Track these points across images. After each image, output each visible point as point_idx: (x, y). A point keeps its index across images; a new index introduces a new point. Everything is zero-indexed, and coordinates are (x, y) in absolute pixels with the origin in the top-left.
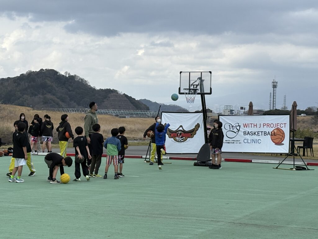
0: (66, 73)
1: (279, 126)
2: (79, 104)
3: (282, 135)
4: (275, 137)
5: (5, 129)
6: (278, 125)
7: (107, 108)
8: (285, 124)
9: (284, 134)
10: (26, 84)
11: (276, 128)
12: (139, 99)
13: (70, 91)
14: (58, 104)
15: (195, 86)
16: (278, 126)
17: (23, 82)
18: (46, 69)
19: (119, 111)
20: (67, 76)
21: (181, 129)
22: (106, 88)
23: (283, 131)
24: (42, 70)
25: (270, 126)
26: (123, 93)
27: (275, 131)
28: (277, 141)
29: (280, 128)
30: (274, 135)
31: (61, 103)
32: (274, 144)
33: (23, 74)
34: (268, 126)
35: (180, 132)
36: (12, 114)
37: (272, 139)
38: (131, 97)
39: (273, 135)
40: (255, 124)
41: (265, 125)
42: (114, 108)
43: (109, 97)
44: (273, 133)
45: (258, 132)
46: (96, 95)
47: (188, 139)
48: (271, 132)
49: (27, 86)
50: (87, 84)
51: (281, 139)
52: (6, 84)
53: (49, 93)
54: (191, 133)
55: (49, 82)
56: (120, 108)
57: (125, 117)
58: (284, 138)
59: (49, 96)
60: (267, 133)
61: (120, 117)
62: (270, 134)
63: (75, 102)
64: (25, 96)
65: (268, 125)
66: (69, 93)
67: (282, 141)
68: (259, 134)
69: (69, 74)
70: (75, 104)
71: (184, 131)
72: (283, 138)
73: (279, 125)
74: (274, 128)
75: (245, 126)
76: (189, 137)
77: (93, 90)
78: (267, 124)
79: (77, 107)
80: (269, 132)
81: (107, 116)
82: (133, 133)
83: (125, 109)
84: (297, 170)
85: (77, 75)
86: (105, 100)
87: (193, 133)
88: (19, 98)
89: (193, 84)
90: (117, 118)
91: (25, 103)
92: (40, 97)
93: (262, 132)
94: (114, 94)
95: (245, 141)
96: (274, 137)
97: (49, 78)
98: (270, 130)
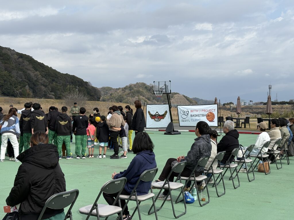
0: (150, 84)
1: (211, 111)
4: (209, 117)
8: (215, 109)
12: (191, 98)
15: (162, 89)
17: (127, 90)
21: (157, 114)
24: (137, 83)
25: (206, 111)
26: (182, 94)
27: (209, 114)
33: (127, 86)
35: (157, 116)
39: (208, 116)
40: (197, 110)
41: (202, 110)
43: (174, 97)
44: (208, 115)
45: (199, 115)
47: (162, 120)
49: (129, 92)
52: (118, 91)
53: (141, 95)
54: (163, 116)
56: (181, 103)
59: (141, 97)
60: (204, 115)
62: (206, 116)
63: (155, 100)
64: (128, 98)
65: (204, 110)
67: (213, 120)
69: (152, 85)
71: (159, 115)
72: (214, 118)
74: (208, 112)
75: (192, 111)
76: (162, 119)
86: (172, 99)
87: (164, 116)
88: (125, 99)
91: (129, 101)
93: (201, 115)
95: (192, 120)
97: (141, 88)
98: (206, 113)
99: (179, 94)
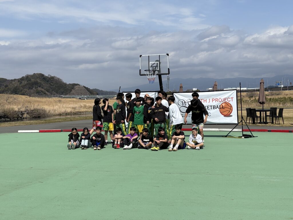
0: (49, 75)
2: (57, 93)
3: (230, 108)
4: (224, 110)
5: (11, 109)
6: (225, 99)
7: (74, 94)
8: (232, 98)
9: (231, 107)
10: (25, 82)
11: (224, 102)
12: (92, 89)
13: (51, 85)
14: (45, 93)
15: (154, 68)
16: (226, 101)
17: (24, 81)
18: (37, 73)
19: (81, 96)
20: (50, 77)
22: (73, 83)
23: (231, 104)
24: (34, 74)
25: (218, 101)
26: (83, 85)
27: (224, 105)
28: (226, 113)
29: (228, 102)
30: (223, 108)
31: (46, 92)
32: (223, 116)
33: (23, 77)
34: (216, 101)
36: (15, 100)
37: (221, 112)
38: (87, 88)
40: (205, 100)
41: (213, 100)
42: (78, 95)
43: (75, 88)
44: (221, 106)
45: (207, 106)
46: (67, 87)
48: (220, 106)
49: (26, 83)
50: (62, 81)
51: (229, 111)
52: (14, 83)
53: (40, 87)
55: (39, 81)
56: (81, 94)
57: (85, 99)
58: (232, 110)
59: (39, 89)
60: (216, 107)
61: (82, 99)
62: (219, 107)
63: (55, 92)
64: (25, 89)
66: (51, 86)
67: (230, 114)
68: (208, 108)
69: (51, 76)
70: (55, 93)
73: (227, 99)
74: (222, 103)
77: (66, 84)
78: (216, 99)
79: (56, 94)
80: (217, 106)
81: (74, 99)
82: (90, 108)
83: (85, 95)
84: (245, 138)
85: (56, 76)
86: (72, 90)
88: (22, 91)
89: (153, 66)
90: (80, 100)
91: (25, 93)
92: (34, 90)
93: (211, 106)
94: (78, 86)
96: (222, 110)
97: (39, 79)
98: (219, 104)
99: (80, 86)
